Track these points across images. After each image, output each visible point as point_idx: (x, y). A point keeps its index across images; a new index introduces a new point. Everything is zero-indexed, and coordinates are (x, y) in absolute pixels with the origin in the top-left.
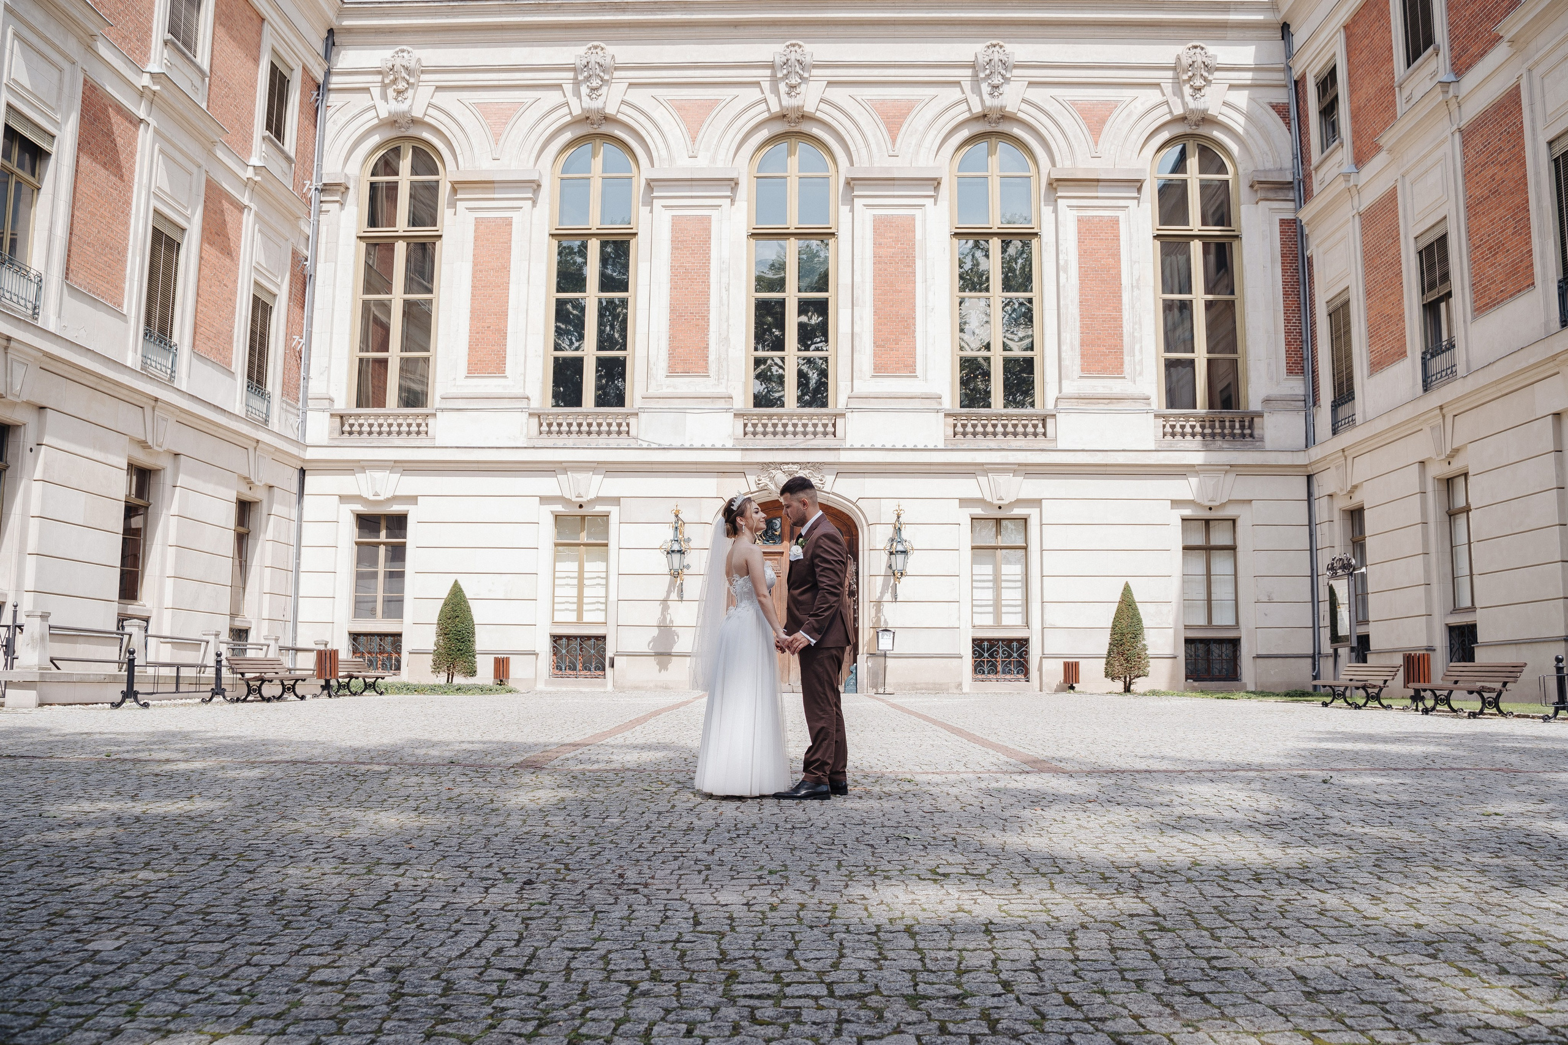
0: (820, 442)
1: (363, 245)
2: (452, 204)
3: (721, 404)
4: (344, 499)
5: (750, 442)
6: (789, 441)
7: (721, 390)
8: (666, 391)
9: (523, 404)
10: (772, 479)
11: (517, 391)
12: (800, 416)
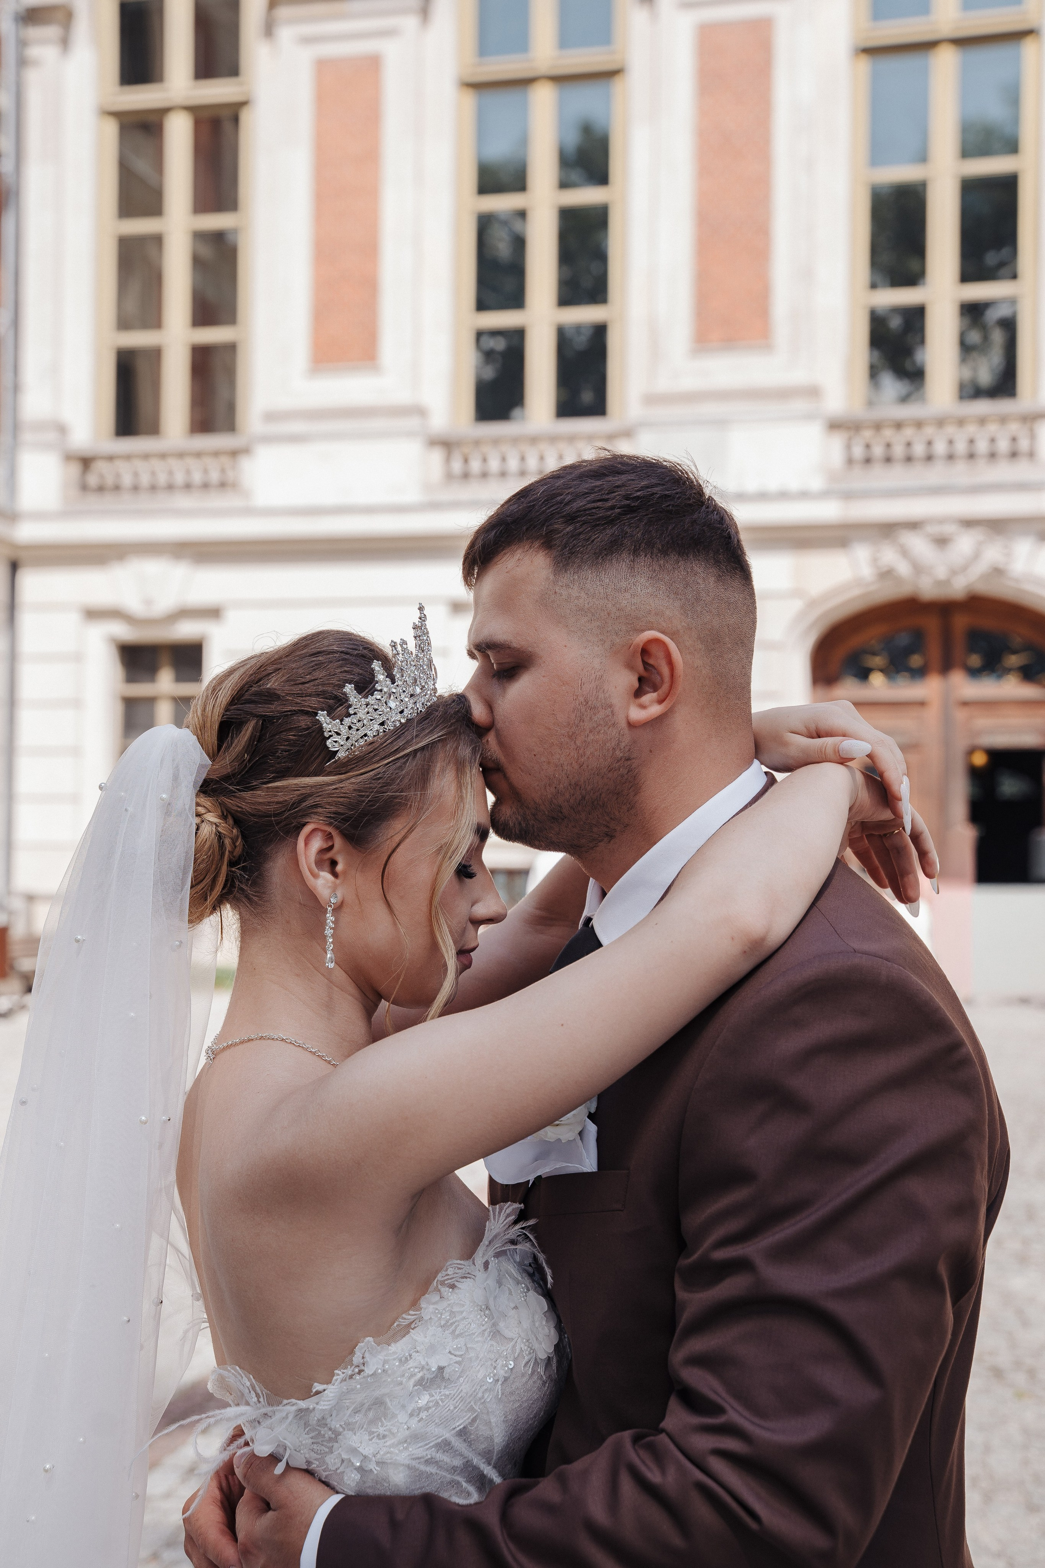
0: (1004, 472)
1: (111, 128)
2: (269, 29)
3: (799, 405)
4: (93, 614)
5: (862, 480)
6: (935, 475)
7: (798, 376)
8: (689, 383)
9: (413, 423)
10: (905, 553)
11: (402, 396)
12: (961, 422)
